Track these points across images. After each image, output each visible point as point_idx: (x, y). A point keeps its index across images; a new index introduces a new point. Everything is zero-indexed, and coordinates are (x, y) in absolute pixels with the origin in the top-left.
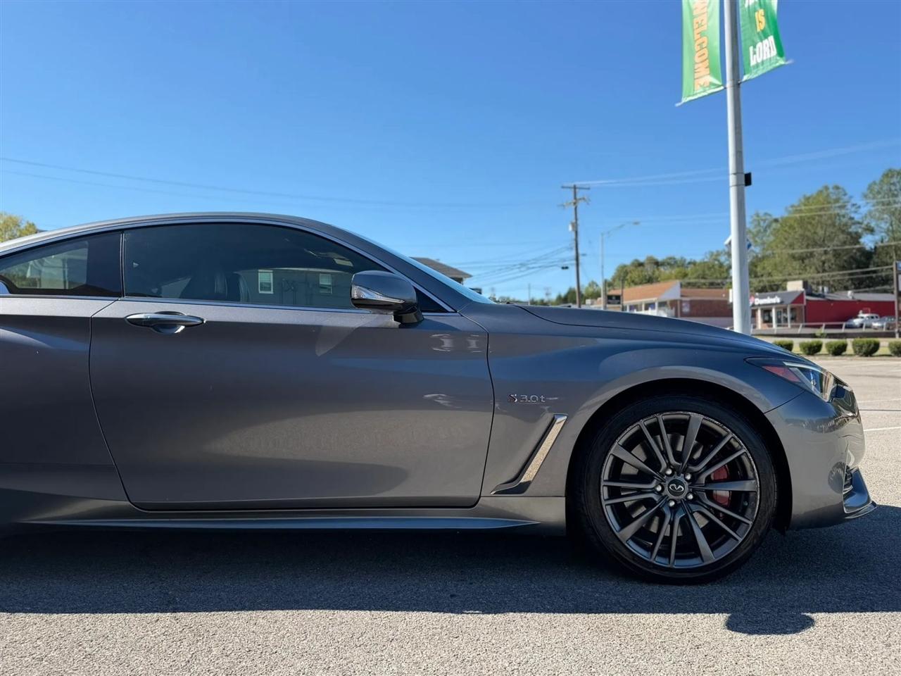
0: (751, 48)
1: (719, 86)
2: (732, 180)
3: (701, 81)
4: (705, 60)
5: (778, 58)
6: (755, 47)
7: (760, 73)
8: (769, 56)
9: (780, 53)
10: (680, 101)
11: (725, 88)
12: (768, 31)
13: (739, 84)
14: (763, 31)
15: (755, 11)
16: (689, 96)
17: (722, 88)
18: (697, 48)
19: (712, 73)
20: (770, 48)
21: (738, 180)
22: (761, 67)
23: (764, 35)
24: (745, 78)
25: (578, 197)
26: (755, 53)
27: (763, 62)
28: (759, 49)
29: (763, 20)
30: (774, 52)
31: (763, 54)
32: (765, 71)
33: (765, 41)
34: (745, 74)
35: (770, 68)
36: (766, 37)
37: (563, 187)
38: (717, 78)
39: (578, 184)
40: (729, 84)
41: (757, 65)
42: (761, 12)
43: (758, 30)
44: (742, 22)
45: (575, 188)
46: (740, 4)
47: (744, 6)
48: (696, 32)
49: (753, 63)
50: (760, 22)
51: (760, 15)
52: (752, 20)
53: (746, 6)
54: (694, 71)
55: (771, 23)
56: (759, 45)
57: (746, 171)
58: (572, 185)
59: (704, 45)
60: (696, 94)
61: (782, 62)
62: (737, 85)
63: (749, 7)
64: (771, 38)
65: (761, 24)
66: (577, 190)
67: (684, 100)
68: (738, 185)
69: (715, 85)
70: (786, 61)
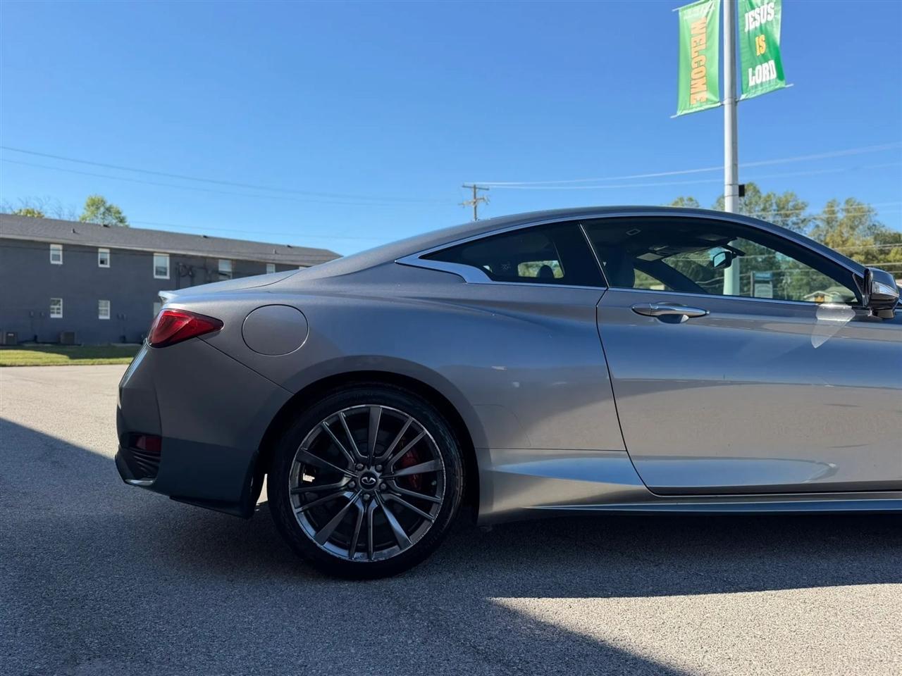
0: (750, 70)
1: (716, 103)
2: (728, 190)
3: (698, 96)
4: (702, 77)
5: (778, 81)
6: (754, 69)
7: (759, 93)
8: (768, 79)
9: (780, 76)
10: (676, 114)
11: (723, 105)
12: (769, 56)
13: (736, 102)
14: (763, 55)
15: (756, 36)
16: (684, 109)
17: (719, 104)
18: (694, 65)
19: (709, 87)
20: (769, 71)
21: (733, 190)
22: (760, 88)
23: (765, 59)
24: (743, 97)
25: (478, 197)
26: (753, 75)
27: (762, 84)
28: (759, 71)
29: (764, 45)
30: (774, 75)
31: (763, 76)
32: (763, 92)
33: (765, 65)
34: (743, 93)
35: (768, 90)
36: (767, 61)
37: (464, 186)
38: (714, 94)
39: (478, 184)
40: (727, 102)
41: (756, 86)
42: (763, 37)
43: (758, 54)
44: (743, 44)
45: (475, 187)
46: (740, 28)
47: (744, 30)
48: (693, 50)
49: (752, 83)
50: (760, 46)
51: (760, 41)
52: (752, 45)
53: (746, 30)
54: (690, 87)
55: (772, 49)
56: (759, 67)
57: (741, 183)
58: (472, 184)
59: (702, 63)
60: (692, 108)
61: (781, 84)
62: (735, 103)
63: (749, 31)
64: (772, 63)
65: (761, 47)
66: (477, 190)
67: (679, 113)
68: (733, 195)
69: (712, 101)
70: (786, 85)
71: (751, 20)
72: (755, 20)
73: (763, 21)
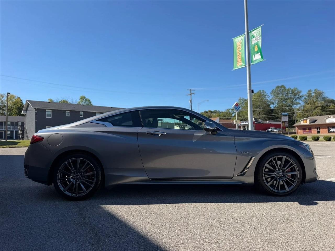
0: (254, 56)
2: (248, 91)
3: (239, 64)
4: (240, 58)
5: (261, 59)
6: (255, 55)
7: (256, 62)
9: (262, 57)
10: (233, 69)
11: (246, 66)
12: (258, 51)
13: (250, 65)
14: (257, 51)
15: (255, 46)
16: (236, 68)
17: (245, 66)
18: (238, 55)
19: (242, 62)
21: (250, 91)
22: (256, 61)
23: (257, 52)
24: (252, 64)
25: (192, 93)
26: (255, 57)
29: (257, 48)
30: (260, 57)
31: (257, 57)
32: (257, 62)
33: (258, 54)
34: (252, 63)
35: (259, 61)
36: (258, 53)
37: (187, 90)
38: (244, 63)
39: (192, 89)
40: (247, 65)
41: (255, 60)
42: (257, 46)
43: (256, 51)
44: (251, 48)
46: (250, 44)
47: (251, 44)
48: (238, 50)
49: (254, 60)
51: (256, 47)
52: (254, 48)
53: (252, 44)
54: (237, 61)
55: (259, 49)
56: (256, 55)
57: (252, 89)
58: (190, 89)
59: (240, 54)
60: (238, 68)
61: (262, 60)
65: (256, 49)
66: (191, 91)
67: (234, 69)
68: (250, 93)
69: (243, 65)
70: (264, 60)
71: (253, 41)
72: (254, 41)
73: (257, 41)
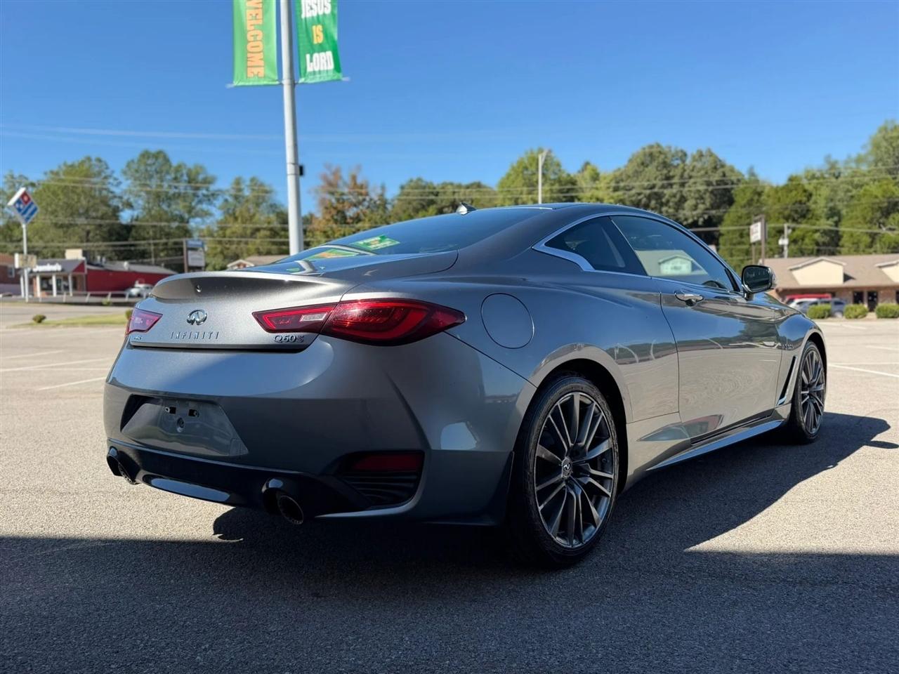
0: (308, 56)
1: (274, 80)
2: (290, 169)
3: (255, 71)
4: (260, 52)
5: (335, 72)
6: (311, 56)
7: (316, 80)
8: (326, 69)
9: (337, 68)
10: (232, 83)
11: (282, 84)
12: (327, 46)
13: (295, 84)
14: (320, 45)
15: (313, 24)
16: (241, 81)
17: (277, 83)
18: (250, 38)
20: (327, 61)
21: (296, 169)
22: (318, 76)
23: (322, 49)
24: (302, 80)
26: (311, 61)
27: (320, 72)
28: (316, 59)
29: (321, 35)
30: (331, 66)
31: (321, 64)
32: (322, 80)
33: (322, 54)
34: (301, 77)
35: (327, 79)
36: (324, 50)
38: (272, 72)
40: (286, 81)
41: (314, 73)
42: (320, 27)
43: (315, 42)
46: (297, 13)
47: (300, 15)
48: (249, 23)
49: (309, 69)
50: (317, 36)
51: (318, 30)
52: (309, 33)
53: (303, 16)
54: (247, 59)
55: (330, 41)
56: (316, 55)
57: (300, 164)
59: (258, 38)
60: (249, 81)
62: (293, 84)
63: (306, 18)
64: (329, 54)
67: (236, 83)
68: (296, 174)
69: (270, 78)
70: (343, 76)
71: (308, 8)
72: (311, 9)
73: (321, 13)
